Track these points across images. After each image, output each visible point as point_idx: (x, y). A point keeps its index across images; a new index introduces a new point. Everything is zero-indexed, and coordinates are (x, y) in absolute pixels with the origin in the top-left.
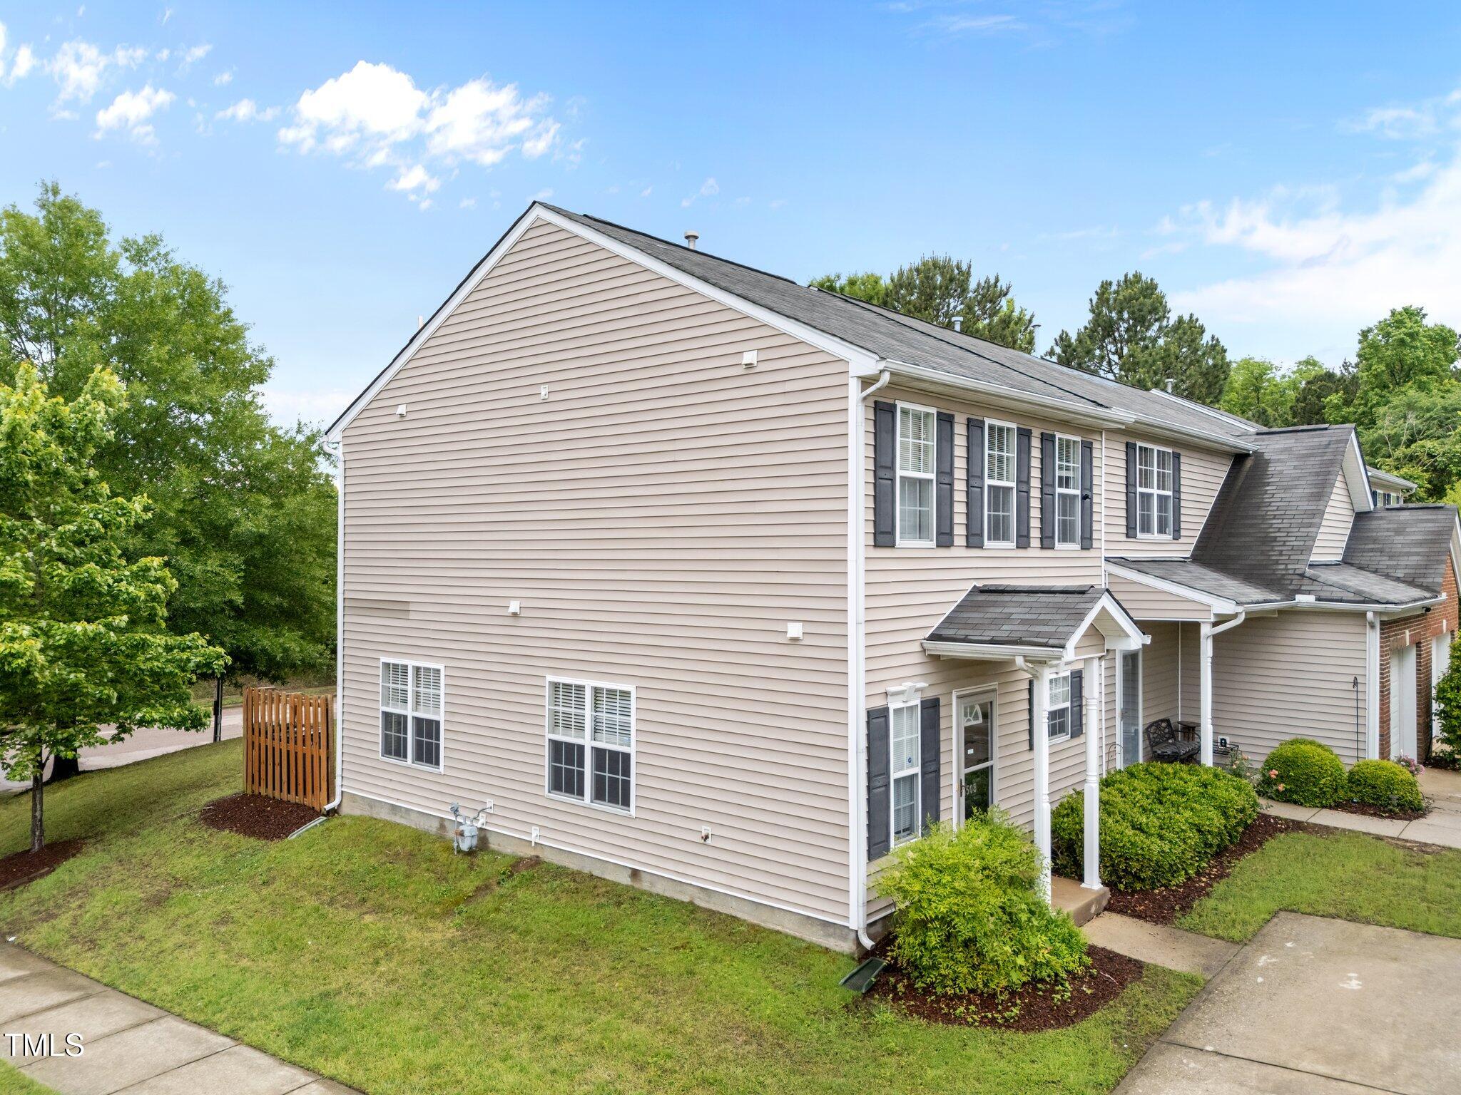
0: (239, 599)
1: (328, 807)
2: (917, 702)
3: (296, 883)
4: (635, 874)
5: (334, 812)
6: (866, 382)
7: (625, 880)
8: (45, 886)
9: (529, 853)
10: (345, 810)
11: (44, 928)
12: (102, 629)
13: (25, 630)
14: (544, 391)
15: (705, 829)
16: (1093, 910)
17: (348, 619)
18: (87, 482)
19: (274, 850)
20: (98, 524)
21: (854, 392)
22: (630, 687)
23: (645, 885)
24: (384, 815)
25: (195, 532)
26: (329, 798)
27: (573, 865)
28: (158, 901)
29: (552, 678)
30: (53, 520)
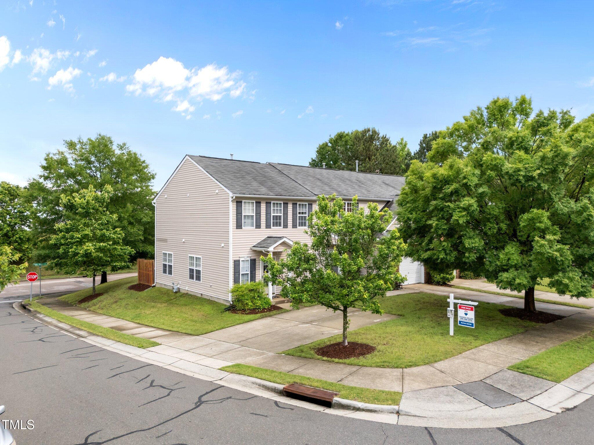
0: (143, 238)
1: (153, 285)
2: (249, 259)
3: (142, 299)
4: (202, 294)
5: (154, 286)
6: (232, 197)
7: (200, 296)
8: (95, 301)
9: (186, 292)
10: (157, 286)
11: (94, 307)
12: (106, 245)
13: (90, 245)
14: (188, 195)
15: (211, 284)
16: (286, 301)
17: (157, 243)
18: (104, 211)
19: (140, 293)
20: (106, 221)
21: (231, 199)
22: (200, 257)
23: (203, 297)
24: (163, 286)
25: (132, 221)
26: (153, 283)
27: (192, 294)
28: (116, 302)
29: (190, 255)
30: (96, 220)
